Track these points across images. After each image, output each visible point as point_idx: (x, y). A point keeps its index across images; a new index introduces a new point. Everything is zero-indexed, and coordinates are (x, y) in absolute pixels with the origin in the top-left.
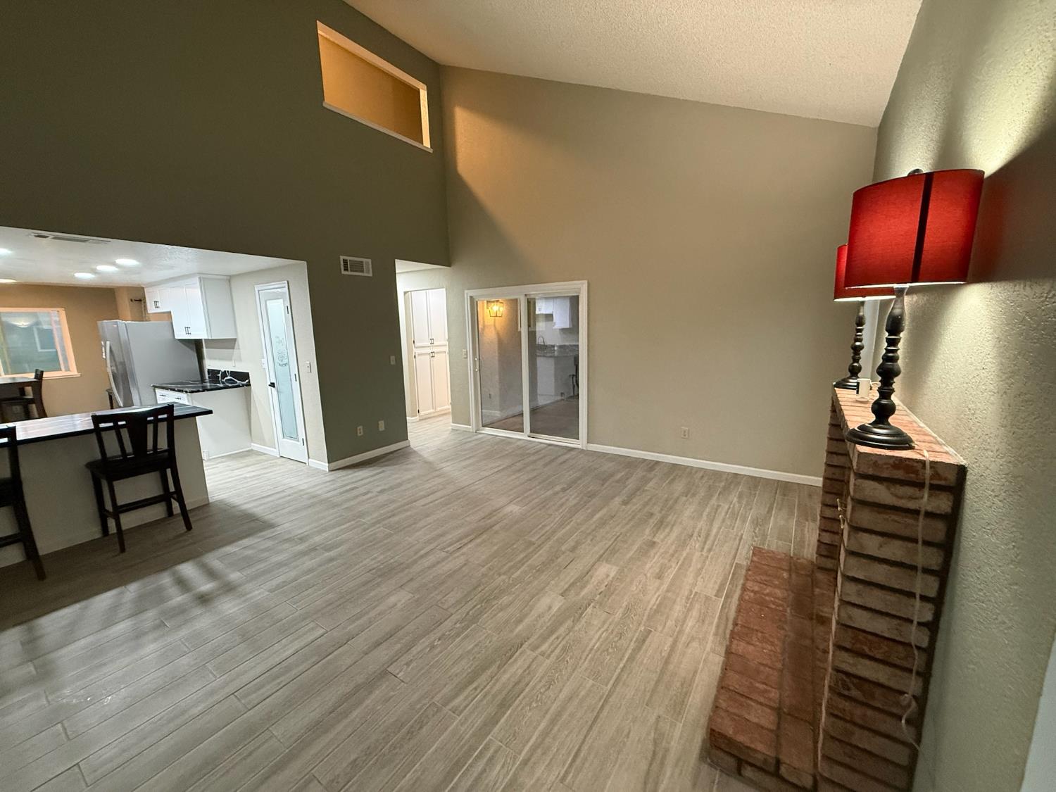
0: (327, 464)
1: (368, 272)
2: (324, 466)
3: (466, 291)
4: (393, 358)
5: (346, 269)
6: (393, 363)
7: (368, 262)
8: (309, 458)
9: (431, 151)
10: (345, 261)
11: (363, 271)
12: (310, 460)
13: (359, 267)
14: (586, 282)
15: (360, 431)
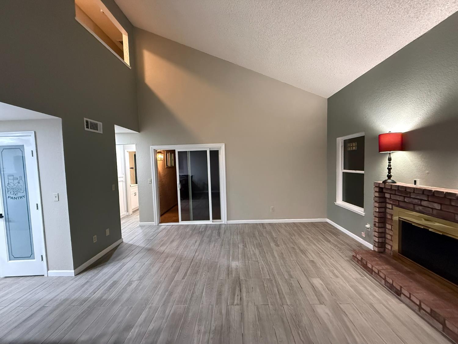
0: (73, 271)
1: (101, 131)
2: (71, 272)
3: (151, 147)
4: (113, 186)
5: (87, 127)
6: (114, 189)
7: (100, 124)
8: (48, 270)
9: (130, 68)
10: (87, 122)
11: (97, 130)
12: (49, 271)
13: (95, 127)
14: (224, 144)
15: (95, 239)
